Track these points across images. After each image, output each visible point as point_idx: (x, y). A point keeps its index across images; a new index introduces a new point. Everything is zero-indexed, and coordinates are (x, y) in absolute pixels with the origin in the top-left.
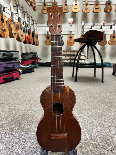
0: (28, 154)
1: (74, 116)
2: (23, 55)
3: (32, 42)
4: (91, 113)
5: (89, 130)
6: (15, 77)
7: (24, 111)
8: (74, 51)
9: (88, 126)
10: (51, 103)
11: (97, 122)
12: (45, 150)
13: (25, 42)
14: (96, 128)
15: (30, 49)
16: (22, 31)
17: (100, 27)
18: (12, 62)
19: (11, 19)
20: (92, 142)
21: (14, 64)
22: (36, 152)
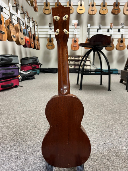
2: (23, 60)
3: (33, 45)
4: (98, 124)
6: (14, 85)
7: (25, 122)
8: (79, 56)
11: (104, 133)
13: (25, 46)
14: (103, 140)
15: (30, 53)
16: (22, 34)
17: (107, 30)
18: (11, 67)
19: (10, 21)
21: (13, 70)
22: (40, 166)
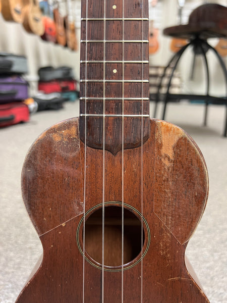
1: (190, 272)
2: (42, 71)
3: (62, 40)
5: (212, 279)
8: (157, 67)
9: (208, 265)
10: (79, 204)
13: (44, 38)
16: (37, 8)
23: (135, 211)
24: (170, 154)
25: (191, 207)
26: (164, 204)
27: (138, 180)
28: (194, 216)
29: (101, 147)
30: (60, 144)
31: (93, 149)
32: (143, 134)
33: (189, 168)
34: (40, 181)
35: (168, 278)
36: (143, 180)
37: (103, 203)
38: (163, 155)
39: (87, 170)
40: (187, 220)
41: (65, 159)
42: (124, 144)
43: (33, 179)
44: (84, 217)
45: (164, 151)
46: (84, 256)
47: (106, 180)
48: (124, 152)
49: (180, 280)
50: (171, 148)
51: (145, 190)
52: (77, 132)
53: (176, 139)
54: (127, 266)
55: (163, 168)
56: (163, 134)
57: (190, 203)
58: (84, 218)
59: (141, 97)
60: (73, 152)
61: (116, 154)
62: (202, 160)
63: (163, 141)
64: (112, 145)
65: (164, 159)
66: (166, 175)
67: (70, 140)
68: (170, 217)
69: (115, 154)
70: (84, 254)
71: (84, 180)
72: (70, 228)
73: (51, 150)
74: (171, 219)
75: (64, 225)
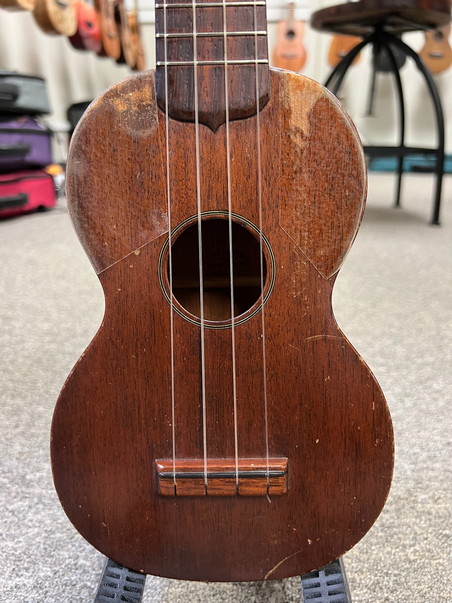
0: (27, 569)
3: (113, 47)
4: (400, 351)
7: (47, 338)
10: (160, 217)
11: (438, 392)
12: (120, 565)
14: (439, 426)
18: (14, 125)
20: (424, 502)
22: (81, 561)
23: (250, 226)
24: (304, 126)
25: (339, 215)
26: (297, 211)
27: (254, 173)
28: (345, 230)
29: (192, 118)
30: (126, 117)
31: (181, 124)
32: (260, 92)
33: (335, 149)
34: (96, 179)
35: (307, 337)
36: (262, 172)
37: (199, 213)
38: (293, 128)
39: (170, 159)
40: (334, 237)
41: (134, 142)
42: (229, 110)
43: (85, 177)
44: (170, 237)
45: (293, 122)
46: (172, 304)
47: (202, 174)
48: (230, 126)
49: (325, 339)
50: (304, 116)
51: (266, 189)
52: (153, 94)
53: (312, 101)
54: (240, 319)
55: (293, 150)
56: (291, 94)
57: (338, 208)
58: (170, 241)
59: (254, 30)
60: (146, 128)
61: (217, 129)
62: (355, 135)
63: (292, 105)
64: (210, 114)
65: (295, 135)
66: (298, 162)
67: (142, 108)
68: (306, 234)
69: (214, 130)
70: (171, 301)
71: (166, 175)
72: (148, 257)
73: (112, 127)
74: (309, 237)
75: (137, 253)
